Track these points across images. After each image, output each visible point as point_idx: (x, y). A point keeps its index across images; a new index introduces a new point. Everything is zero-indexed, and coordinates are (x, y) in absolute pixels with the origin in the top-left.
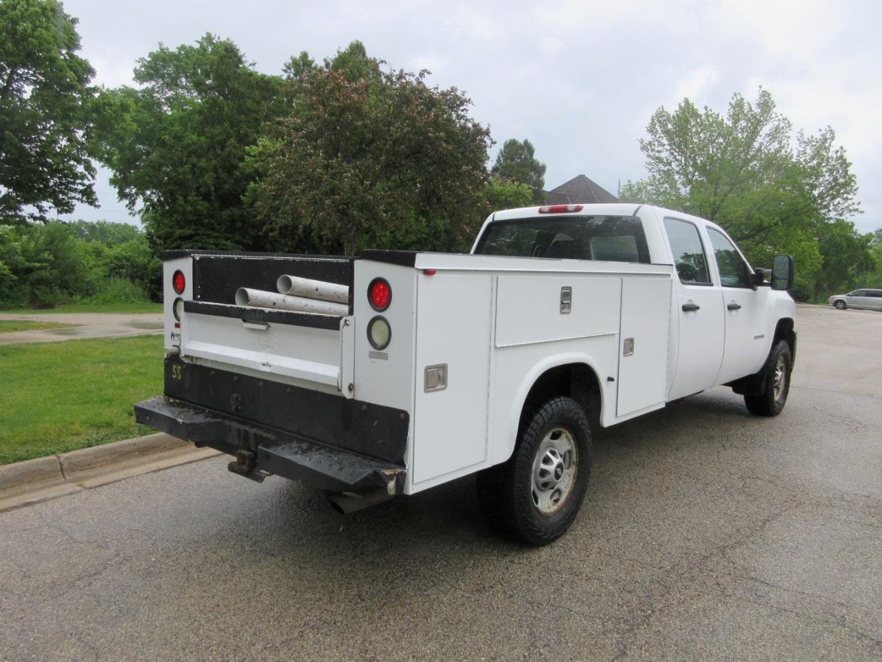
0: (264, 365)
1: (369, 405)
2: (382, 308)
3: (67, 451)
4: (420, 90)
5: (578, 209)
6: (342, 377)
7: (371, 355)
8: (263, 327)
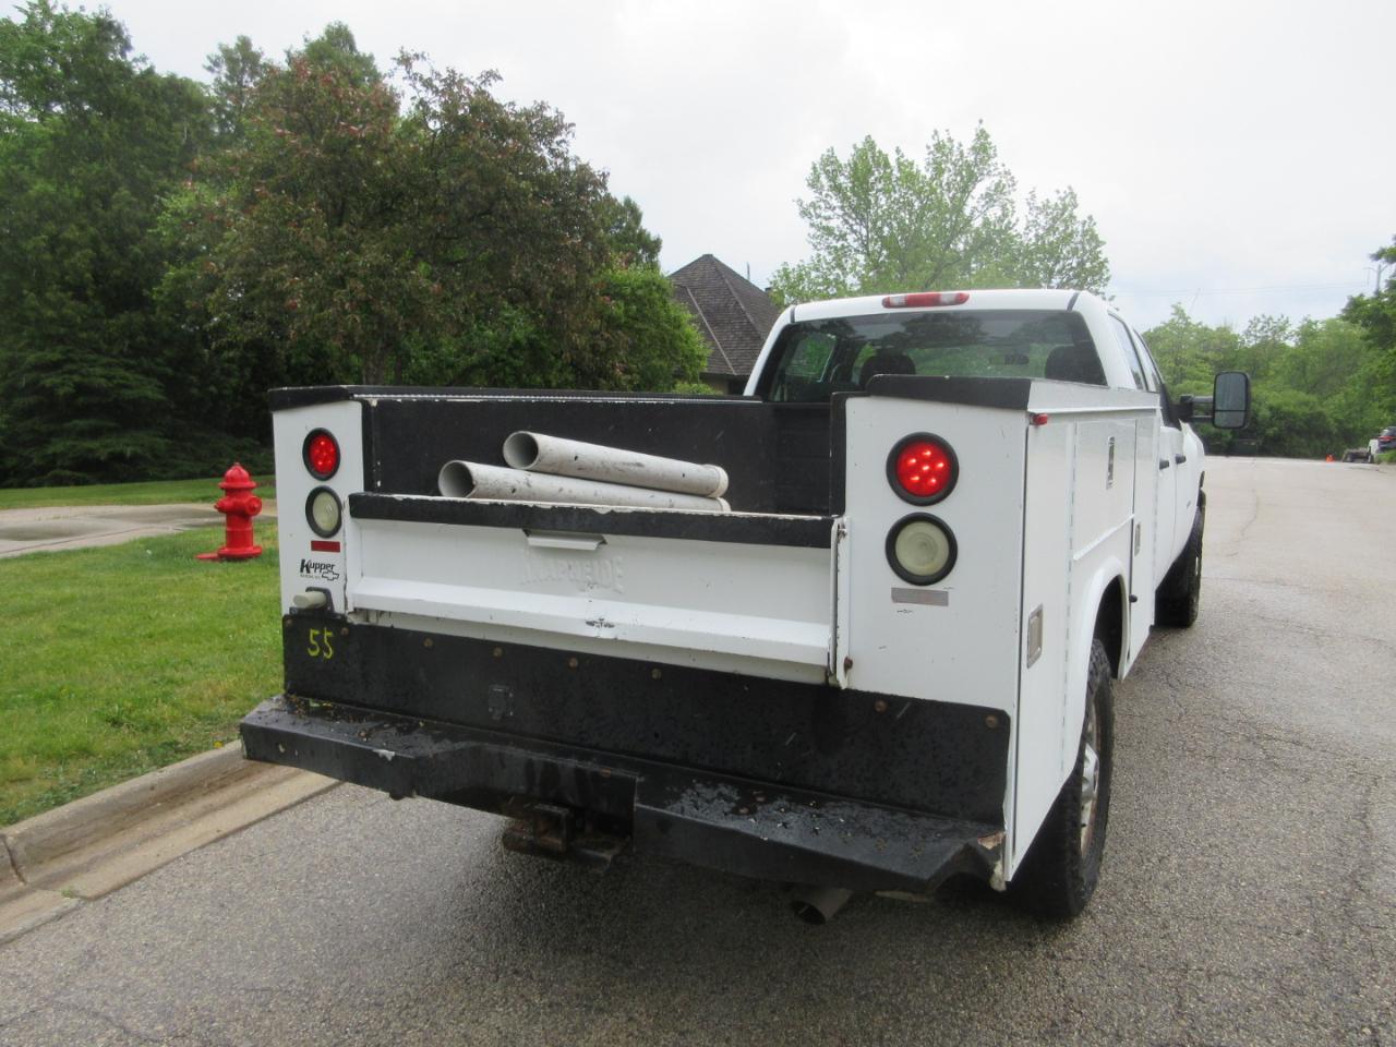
0: (591, 623)
1: (894, 701)
2: (934, 497)
3: (14, 819)
4: (484, 107)
5: (961, 300)
6: (836, 645)
7: (897, 596)
8: (591, 545)
